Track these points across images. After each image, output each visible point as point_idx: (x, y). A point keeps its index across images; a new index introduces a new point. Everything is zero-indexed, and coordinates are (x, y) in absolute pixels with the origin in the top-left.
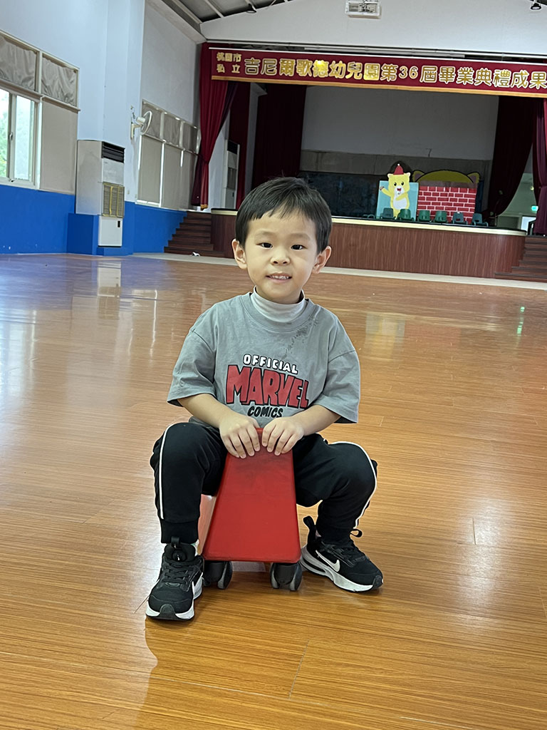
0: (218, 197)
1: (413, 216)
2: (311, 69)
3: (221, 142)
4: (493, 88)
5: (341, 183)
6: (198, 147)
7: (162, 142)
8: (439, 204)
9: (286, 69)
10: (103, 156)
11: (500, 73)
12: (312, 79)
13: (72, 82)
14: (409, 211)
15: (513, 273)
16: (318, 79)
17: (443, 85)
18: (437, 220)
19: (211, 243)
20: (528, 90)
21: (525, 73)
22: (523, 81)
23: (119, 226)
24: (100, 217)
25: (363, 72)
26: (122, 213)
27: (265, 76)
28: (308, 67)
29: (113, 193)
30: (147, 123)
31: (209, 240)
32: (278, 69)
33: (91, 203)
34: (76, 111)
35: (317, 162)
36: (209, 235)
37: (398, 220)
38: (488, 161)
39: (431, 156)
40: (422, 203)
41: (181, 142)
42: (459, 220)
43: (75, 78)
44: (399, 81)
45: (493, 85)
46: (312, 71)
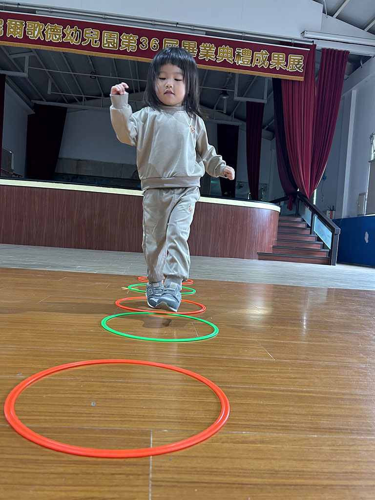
2: (43, 32)
4: (234, 66)
9: (14, 31)
11: (241, 51)
12: (44, 43)
16: (51, 43)
21: (265, 53)
22: (264, 61)
25: (100, 40)
28: (39, 30)
32: (5, 30)
44: (139, 53)
45: (235, 63)
46: (44, 35)
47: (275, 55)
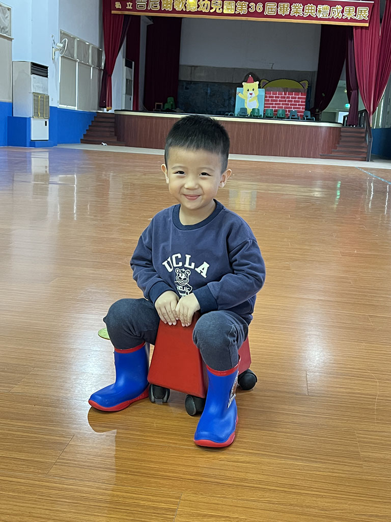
0: (119, 101)
1: (262, 113)
2: (185, 5)
3: (120, 60)
4: (317, 18)
5: (209, 88)
6: (103, 64)
7: (76, 61)
8: (280, 104)
9: (167, 6)
10: (32, 73)
11: (322, 7)
12: (186, 12)
13: (7, 17)
14: (258, 110)
15: (333, 154)
16: (190, 13)
17: (281, 17)
18: (279, 116)
19: (115, 135)
20: (342, 20)
21: (340, 8)
22: (339, 13)
23: (46, 125)
24: (32, 119)
25: (223, 8)
26: (48, 115)
27: (151, 11)
28: (183, 4)
29: (41, 100)
30: (65, 47)
31: (114, 133)
32: (160, 5)
33: (24, 108)
34: (11, 39)
35: (191, 73)
36: (113, 130)
37: (250, 117)
38: (314, 72)
39: (273, 68)
40: (267, 104)
41: (90, 61)
42: (294, 116)
43: (9, 14)
44: (249, 14)
45: (317, 16)
46: (186, 7)
47: (346, 8)
